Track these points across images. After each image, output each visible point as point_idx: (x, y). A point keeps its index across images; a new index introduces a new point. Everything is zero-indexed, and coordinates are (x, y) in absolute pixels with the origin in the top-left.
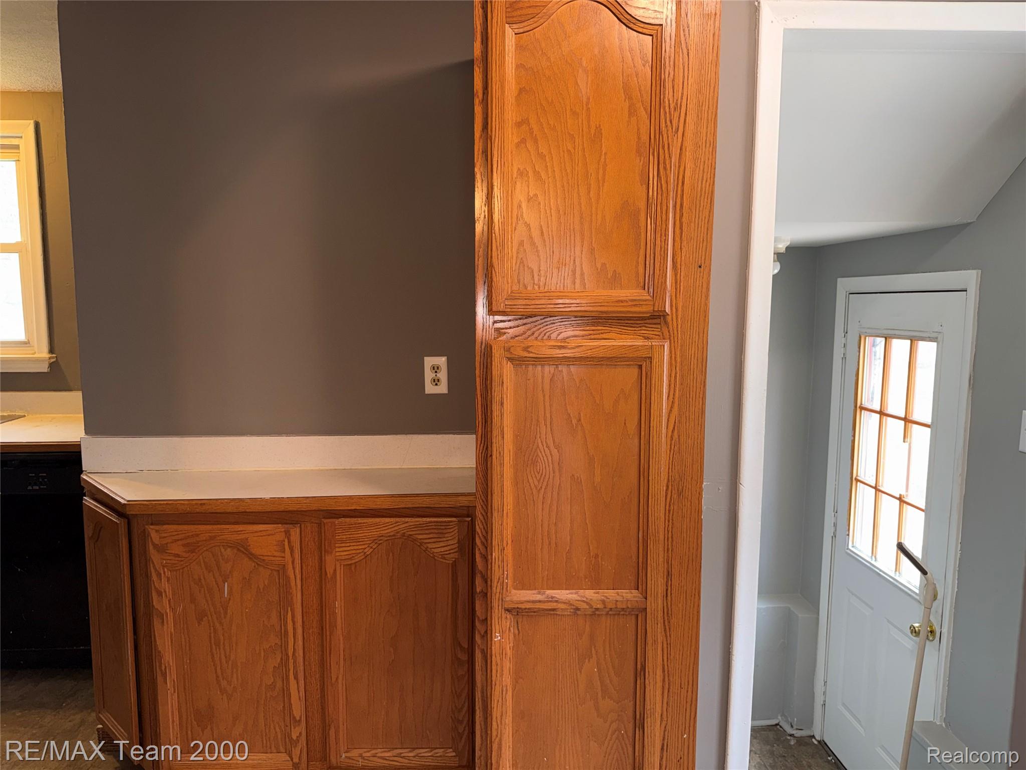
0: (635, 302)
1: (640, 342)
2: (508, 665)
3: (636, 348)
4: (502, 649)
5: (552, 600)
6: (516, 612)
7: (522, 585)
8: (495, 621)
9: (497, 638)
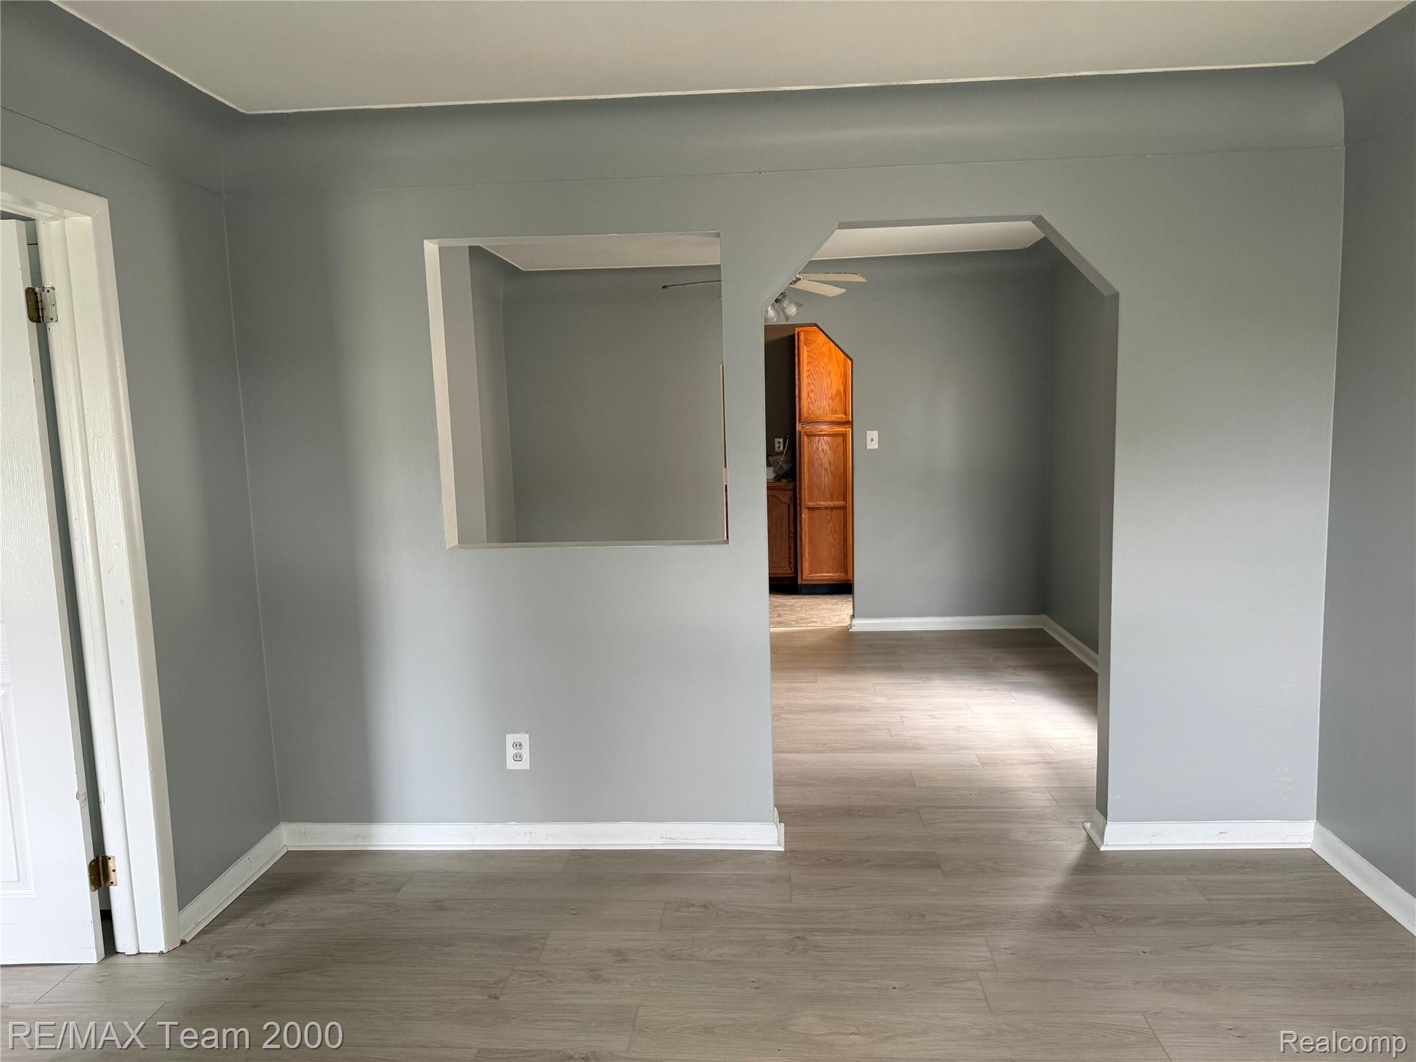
0: (842, 418)
1: (842, 429)
2: (806, 524)
3: (842, 431)
4: (805, 520)
5: (819, 504)
6: (809, 509)
7: (810, 500)
8: (803, 511)
9: (803, 515)
